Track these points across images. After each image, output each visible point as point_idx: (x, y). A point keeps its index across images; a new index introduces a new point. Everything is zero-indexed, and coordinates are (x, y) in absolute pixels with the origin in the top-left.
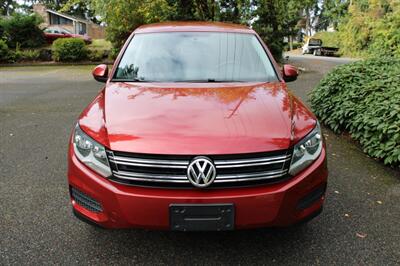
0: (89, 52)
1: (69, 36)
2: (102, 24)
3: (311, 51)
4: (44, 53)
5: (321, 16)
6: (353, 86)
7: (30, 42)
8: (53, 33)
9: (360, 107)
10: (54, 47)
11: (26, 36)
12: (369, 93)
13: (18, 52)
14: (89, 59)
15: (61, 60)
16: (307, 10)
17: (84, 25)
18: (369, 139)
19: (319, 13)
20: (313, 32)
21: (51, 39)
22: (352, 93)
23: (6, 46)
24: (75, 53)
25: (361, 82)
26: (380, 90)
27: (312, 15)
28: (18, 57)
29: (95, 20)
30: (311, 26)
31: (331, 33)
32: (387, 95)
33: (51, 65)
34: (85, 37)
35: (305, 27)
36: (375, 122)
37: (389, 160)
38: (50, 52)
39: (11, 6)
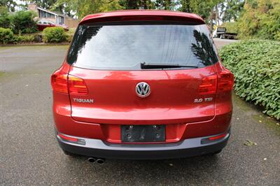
0: (67, 37)
1: (54, 26)
2: (74, 17)
3: (219, 36)
4: (37, 37)
5: (226, 11)
6: (232, 57)
7: (27, 30)
8: (42, 24)
9: (235, 68)
10: (43, 33)
11: (24, 26)
12: (240, 60)
13: (20, 37)
14: (67, 41)
15: (49, 42)
16: (216, 7)
17: (62, 17)
18: (239, 87)
19: (225, 9)
20: (221, 23)
21: (41, 28)
22: (231, 61)
23: (12, 33)
24: (59, 37)
25: (237, 54)
26: (246, 58)
27: (220, 11)
28: (20, 40)
29: (69, 15)
30: (219, 19)
31: (233, 23)
32: (249, 61)
33: (42, 45)
34: (64, 26)
35: (215, 19)
36: (241, 77)
37: (248, 98)
38: (41, 36)
39: (12, 5)
